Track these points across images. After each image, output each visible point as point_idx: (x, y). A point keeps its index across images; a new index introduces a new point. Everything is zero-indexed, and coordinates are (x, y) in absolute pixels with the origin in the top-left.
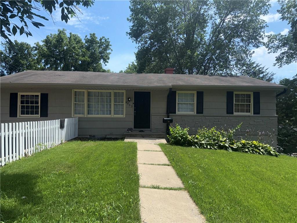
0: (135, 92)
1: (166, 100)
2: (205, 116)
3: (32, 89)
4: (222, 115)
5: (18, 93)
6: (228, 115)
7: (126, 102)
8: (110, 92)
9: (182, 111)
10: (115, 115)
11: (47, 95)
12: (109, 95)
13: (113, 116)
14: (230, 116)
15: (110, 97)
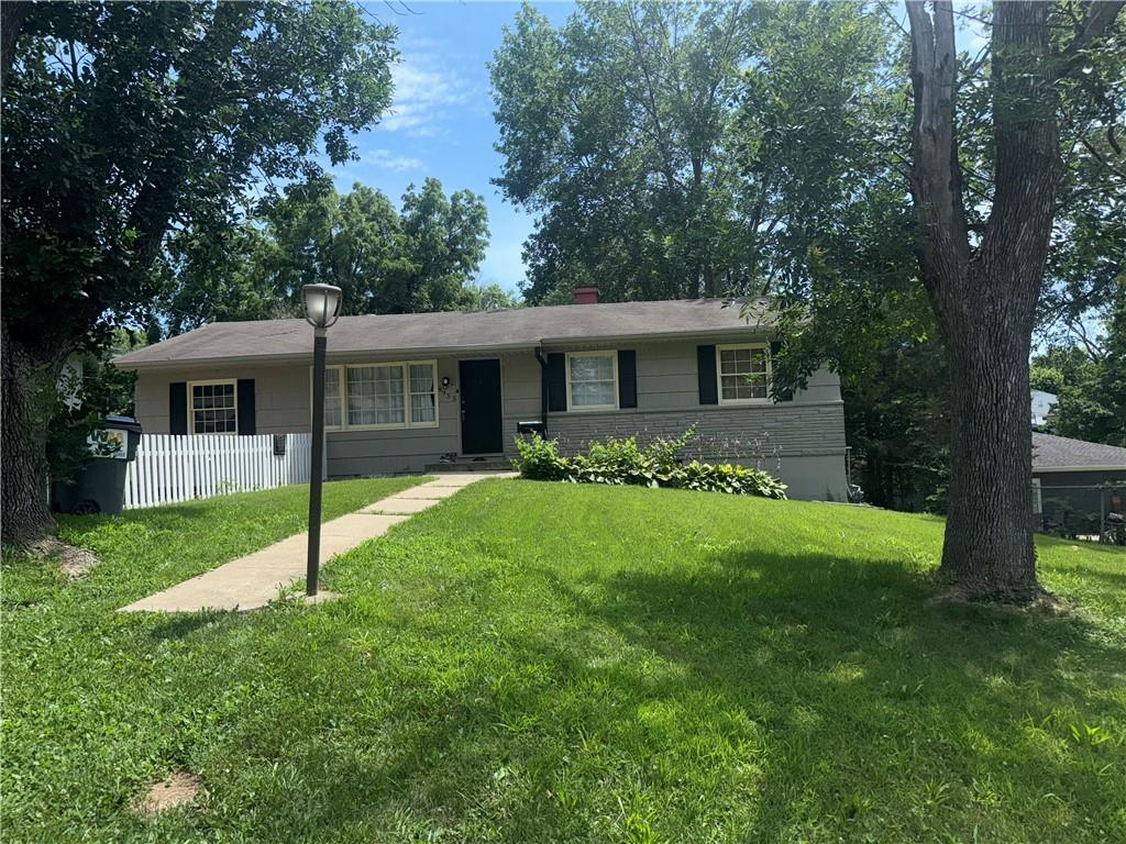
0: (461, 362)
1: (540, 378)
2: (640, 413)
3: (217, 370)
4: (686, 409)
5: (188, 383)
6: (703, 407)
7: (440, 389)
8: (401, 367)
9: (584, 404)
10: (415, 424)
11: (252, 382)
12: (397, 374)
13: (408, 424)
14: (706, 410)
15: (402, 377)
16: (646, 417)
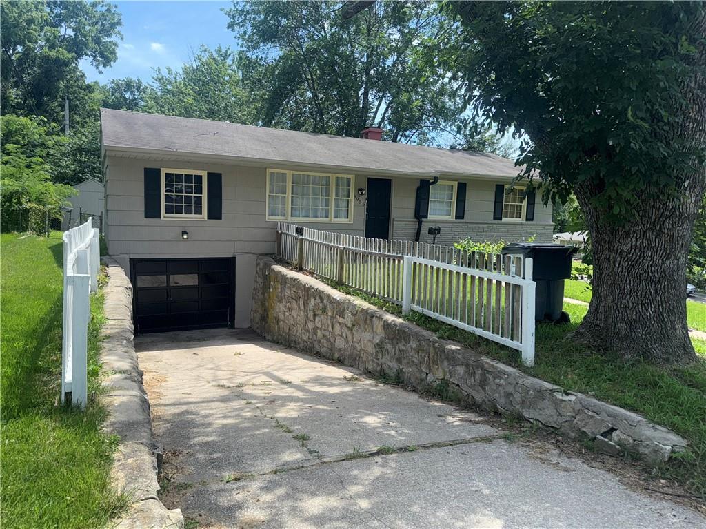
0: (368, 179)
2: (466, 223)
3: (189, 162)
4: (487, 222)
5: (161, 169)
6: (496, 221)
7: (355, 196)
8: (329, 178)
10: (336, 220)
11: (219, 176)
12: (325, 182)
13: (332, 220)
14: (497, 224)
15: (329, 185)
16: (470, 225)
